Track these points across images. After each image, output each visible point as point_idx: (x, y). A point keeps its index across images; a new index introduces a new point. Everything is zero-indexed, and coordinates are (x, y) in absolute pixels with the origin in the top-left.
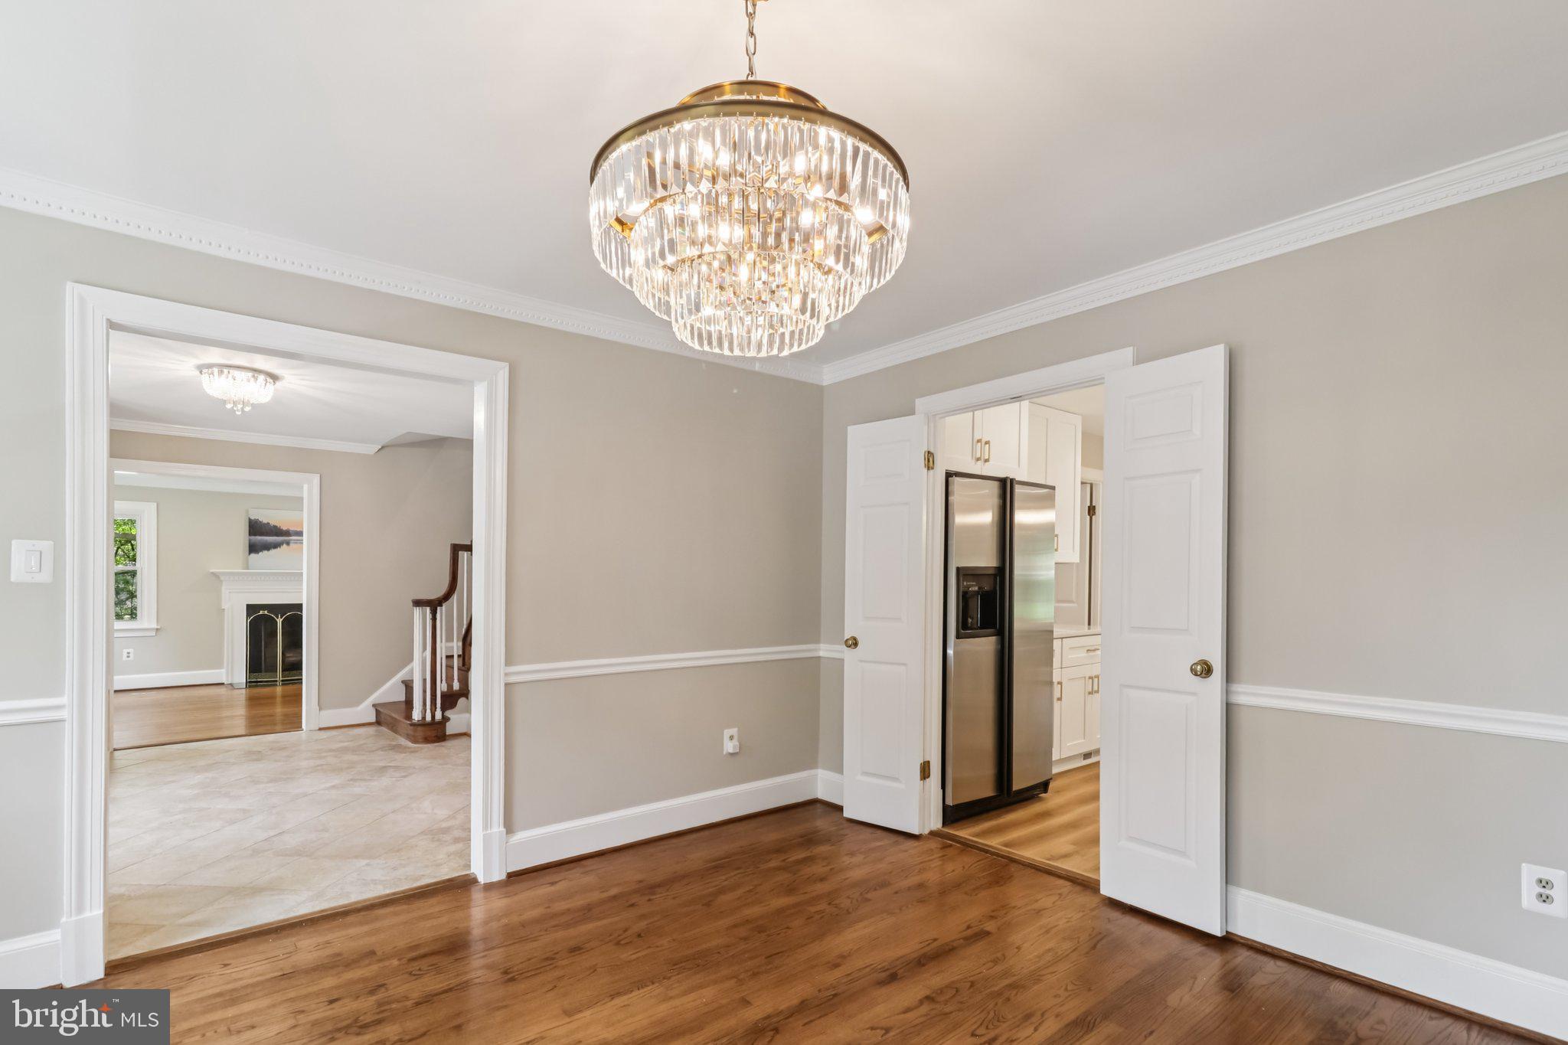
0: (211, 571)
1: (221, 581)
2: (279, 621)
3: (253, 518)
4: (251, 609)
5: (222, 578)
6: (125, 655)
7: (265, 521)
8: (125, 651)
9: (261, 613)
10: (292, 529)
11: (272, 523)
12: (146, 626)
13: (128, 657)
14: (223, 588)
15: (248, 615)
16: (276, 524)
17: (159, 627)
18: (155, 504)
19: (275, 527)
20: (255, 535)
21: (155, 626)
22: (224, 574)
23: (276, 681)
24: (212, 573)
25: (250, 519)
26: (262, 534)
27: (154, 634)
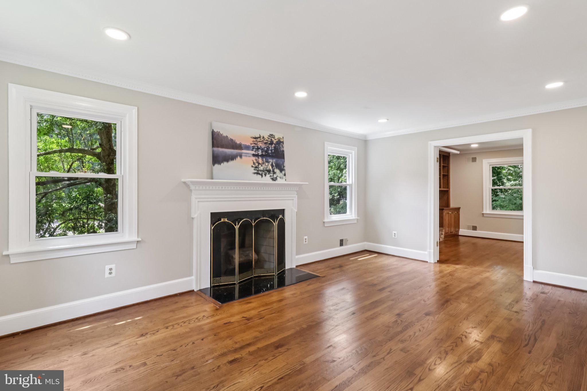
0: (183, 180)
1: (191, 191)
2: (237, 227)
3: (215, 130)
4: (215, 217)
5: (192, 187)
6: (107, 271)
7: (225, 135)
8: (107, 267)
9: (222, 220)
10: (243, 143)
11: (230, 137)
12: (127, 238)
13: (110, 273)
14: (193, 197)
15: (213, 223)
16: (232, 138)
17: (140, 239)
18: (137, 108)
19: (232, 140)
20: (218, 147)
21: (135, 238)
22: (193, 183)
23: (235, 284)
24: (185, 183)
25: (213, 132)
26: (222, 147)
27: (134, 246)
